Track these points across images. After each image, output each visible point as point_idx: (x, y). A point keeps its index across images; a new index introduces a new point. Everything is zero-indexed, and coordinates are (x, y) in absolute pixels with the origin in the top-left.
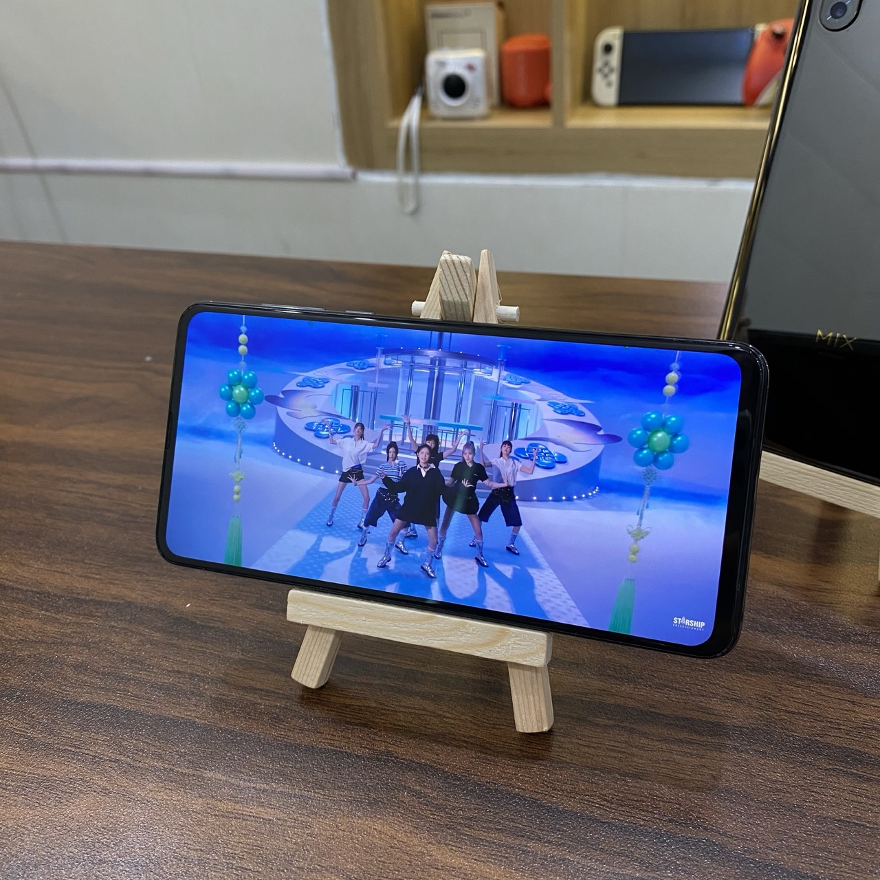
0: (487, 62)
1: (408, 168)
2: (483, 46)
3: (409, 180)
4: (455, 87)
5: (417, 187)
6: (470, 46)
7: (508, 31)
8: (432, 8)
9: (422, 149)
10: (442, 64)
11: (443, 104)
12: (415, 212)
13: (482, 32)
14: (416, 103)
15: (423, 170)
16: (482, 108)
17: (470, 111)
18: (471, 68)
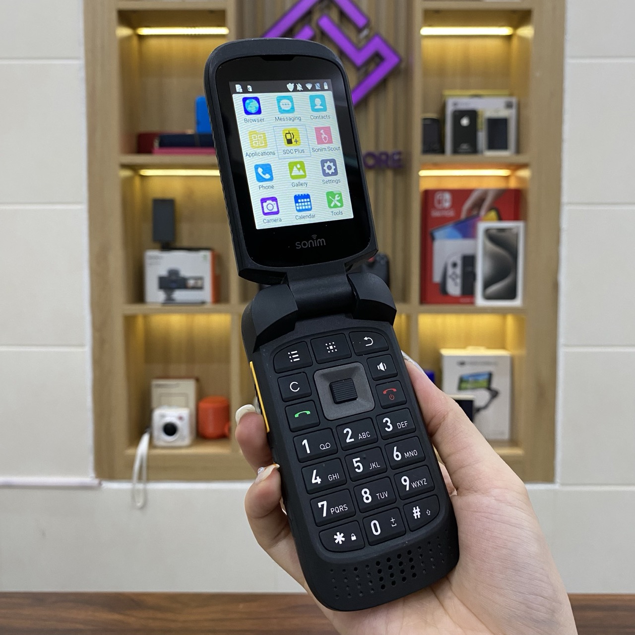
0: (191, 416)
1: (140, 479)
2: (187, 406)
3: (140, 486)
4: (170, 429)
5: (145, 492)
6: (179, 406)
7: (201, 395)
8: (155, 382)
9: (148, 467)
10: (163, 416)
11: (164, 439)
12: (143, 507)
13: (186, 395)
14: (145, 439)
15: (149, 480)
16: (187, 441)
17: (179, 443)
18: (181, 418)
